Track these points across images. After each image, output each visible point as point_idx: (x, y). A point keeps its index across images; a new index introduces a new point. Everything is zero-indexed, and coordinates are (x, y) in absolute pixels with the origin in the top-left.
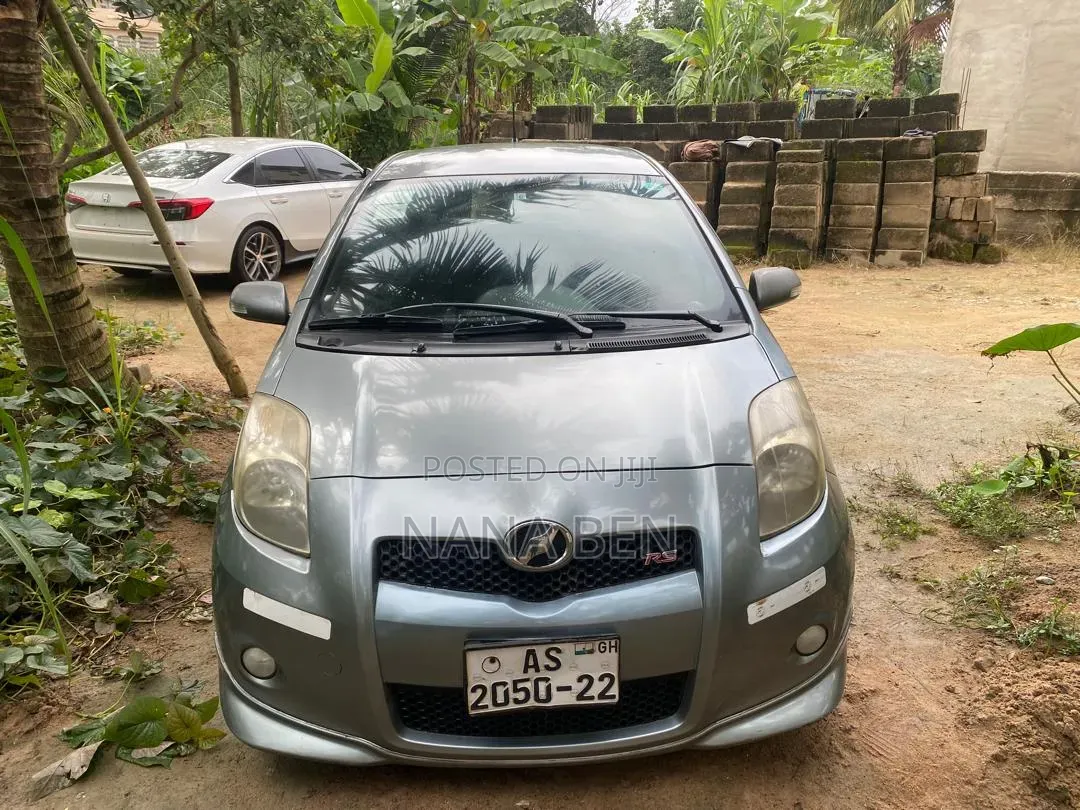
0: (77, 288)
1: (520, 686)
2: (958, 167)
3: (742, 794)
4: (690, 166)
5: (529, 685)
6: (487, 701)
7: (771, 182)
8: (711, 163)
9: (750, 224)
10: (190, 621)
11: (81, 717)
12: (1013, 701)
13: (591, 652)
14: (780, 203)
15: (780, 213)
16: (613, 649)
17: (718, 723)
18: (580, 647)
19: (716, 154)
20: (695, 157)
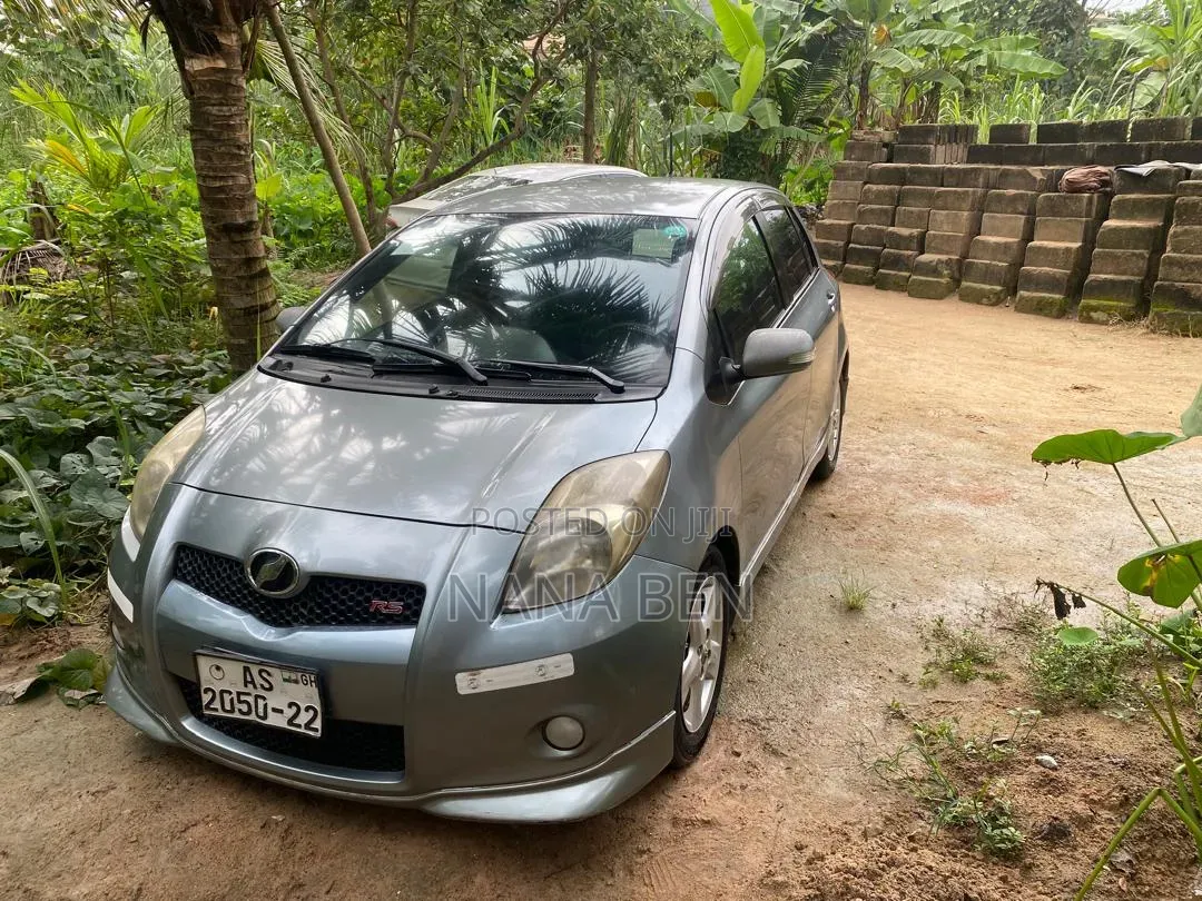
0: (267, 304)
1: (243, 698)
3: (473, 875)
4: (1065, 198)
5: (251, 699)
6: (217, 704)
7: (1168, 222)
8: (1096, 196)
9: (1133, 275)
13: (296, 682)
14: (1174, 250)
15: (1171, 262)
16: (314, 684)
17: (443, 792)
18: (287, 675)
19: (1105, 183)
20: (1075, 188)
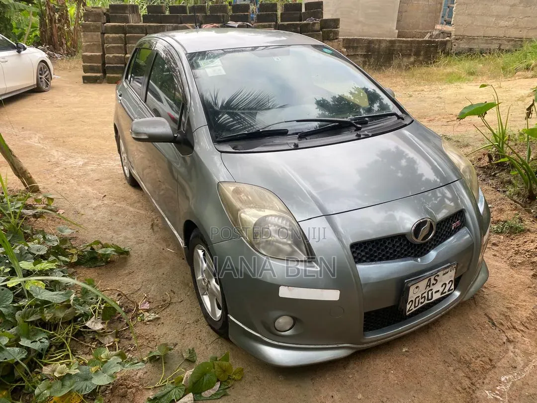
1: (423, 296)
2: (332, 35)
3: (469, 317)
5: (426, 295)
6: (413, 306)
10: (149, 321)
11: (150, 389)
12: (527, 253)
13: (448, 272)
16: (454, 269)
18: (445, 272)
